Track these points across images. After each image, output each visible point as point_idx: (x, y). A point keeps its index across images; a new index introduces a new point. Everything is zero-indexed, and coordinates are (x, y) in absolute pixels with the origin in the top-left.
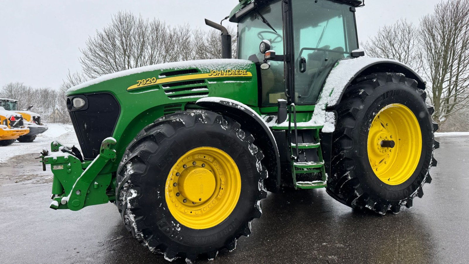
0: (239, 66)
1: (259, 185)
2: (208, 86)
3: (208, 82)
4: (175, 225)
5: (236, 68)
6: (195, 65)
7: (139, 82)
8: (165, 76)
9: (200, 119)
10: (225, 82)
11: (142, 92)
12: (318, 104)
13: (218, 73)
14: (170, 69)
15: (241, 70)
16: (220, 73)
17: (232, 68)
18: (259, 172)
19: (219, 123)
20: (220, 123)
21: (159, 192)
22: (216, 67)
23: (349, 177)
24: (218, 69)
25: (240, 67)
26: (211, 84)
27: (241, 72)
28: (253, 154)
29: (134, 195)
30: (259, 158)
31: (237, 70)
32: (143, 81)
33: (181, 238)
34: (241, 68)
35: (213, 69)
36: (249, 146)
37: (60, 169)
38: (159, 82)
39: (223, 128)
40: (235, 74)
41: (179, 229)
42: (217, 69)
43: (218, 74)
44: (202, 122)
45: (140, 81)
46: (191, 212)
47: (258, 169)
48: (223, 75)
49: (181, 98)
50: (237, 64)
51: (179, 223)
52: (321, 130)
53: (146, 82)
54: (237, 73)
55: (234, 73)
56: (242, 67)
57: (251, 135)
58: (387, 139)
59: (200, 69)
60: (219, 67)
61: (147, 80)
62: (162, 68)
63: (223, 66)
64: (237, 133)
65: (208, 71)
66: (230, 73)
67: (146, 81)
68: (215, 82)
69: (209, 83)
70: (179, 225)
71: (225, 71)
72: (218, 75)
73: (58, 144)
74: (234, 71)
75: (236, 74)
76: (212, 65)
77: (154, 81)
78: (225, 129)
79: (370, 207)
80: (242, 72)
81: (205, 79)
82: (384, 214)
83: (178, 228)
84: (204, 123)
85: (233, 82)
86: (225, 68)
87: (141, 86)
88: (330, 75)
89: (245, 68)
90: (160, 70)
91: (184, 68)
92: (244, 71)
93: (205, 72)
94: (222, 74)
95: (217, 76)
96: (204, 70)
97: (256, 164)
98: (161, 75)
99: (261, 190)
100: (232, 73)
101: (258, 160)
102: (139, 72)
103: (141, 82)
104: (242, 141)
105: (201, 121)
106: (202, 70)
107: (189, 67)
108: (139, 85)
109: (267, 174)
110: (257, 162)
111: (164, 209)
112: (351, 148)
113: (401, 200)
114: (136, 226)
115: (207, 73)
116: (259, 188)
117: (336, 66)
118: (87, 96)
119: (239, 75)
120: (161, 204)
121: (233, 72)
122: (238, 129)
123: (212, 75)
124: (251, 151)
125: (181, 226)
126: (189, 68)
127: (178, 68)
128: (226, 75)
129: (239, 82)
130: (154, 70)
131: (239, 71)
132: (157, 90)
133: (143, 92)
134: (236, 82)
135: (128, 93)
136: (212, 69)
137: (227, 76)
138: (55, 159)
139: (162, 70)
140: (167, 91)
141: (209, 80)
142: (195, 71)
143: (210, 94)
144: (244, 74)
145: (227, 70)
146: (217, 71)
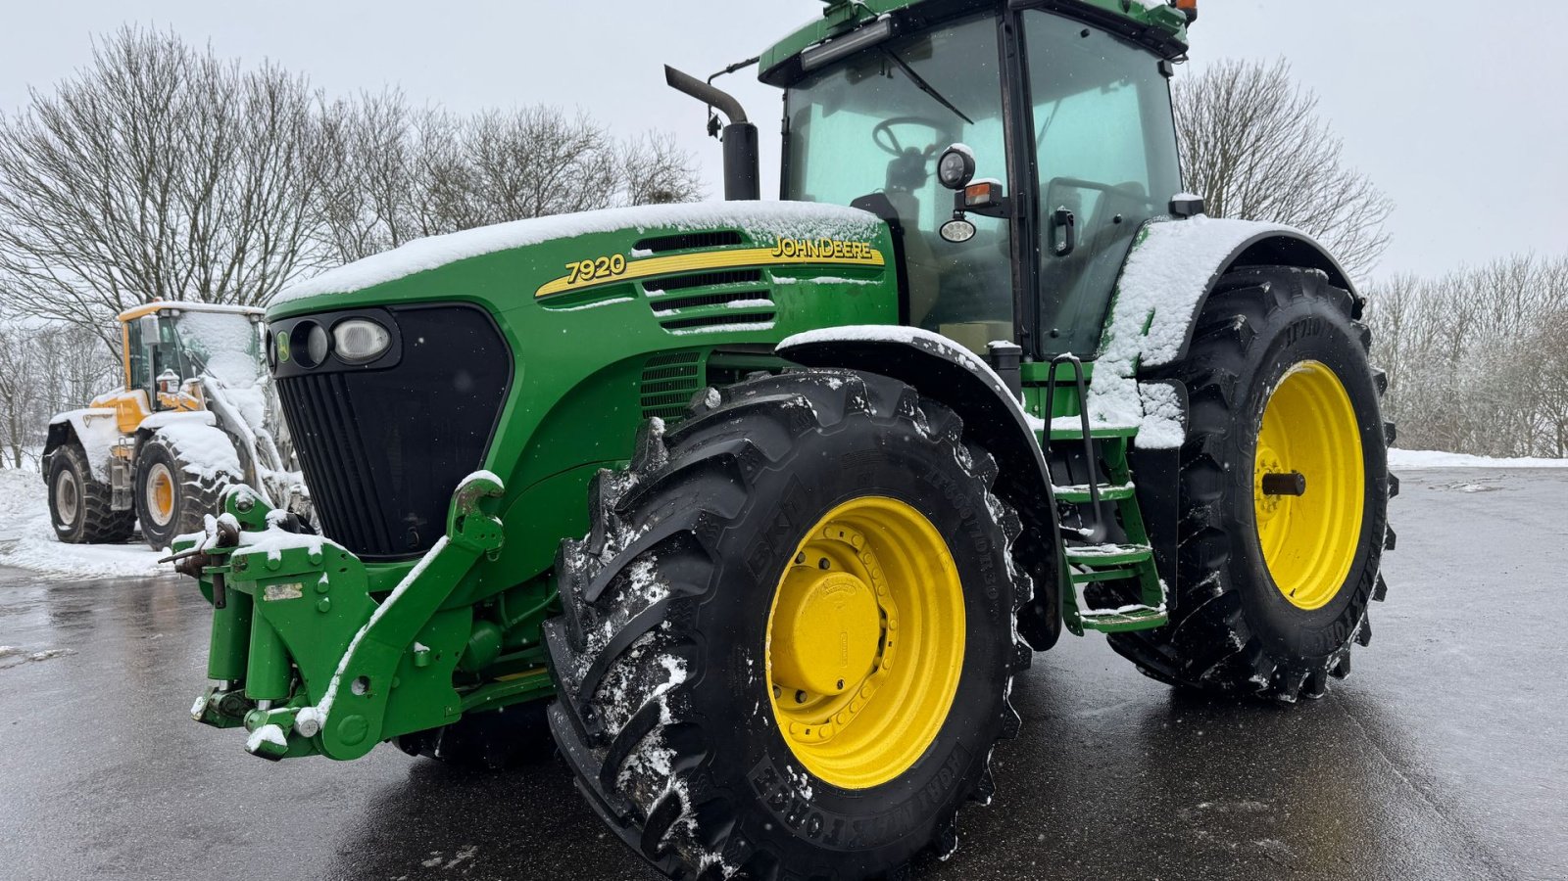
0: (849, 227)
1: (1014, 624)
2: (772, 293)
3: (774, 277)
4: (795, 777)
5: (842, 234)
6: (733, 218)
7: (573, 268)
8: (648, 252)
9: (859, 399)
10: (819, 280)
11: (582, 307)
12: (1101, 358)
13: (797, 248)
14: (665, 226)
15: (855, 241)
16: (802, 248)
17: (833, 235)
18: (1011, 579)
19: (908, 414)
20: (912, 413)
21: (752, 663)
22: (792, 229)
23: (1220, 589)
24: (798, 235)
25: (853, 232)
26: (779, 286)
27: (857, 249)
28: (995, 519)
29: (678, 676)
30: (1009, 532)
31: (847, 243)
32: (586, 266)
33: (817, 825)
34: (855, 234)
35: (783, 235)
36: (986, 493)
37: (289, 597)
38: (635, 270)
39: (919, 430)
40: (841, 254)
41: (809, 794)
42: (793, 235)
43: (797, 253)
45: (576, 265)
46: (808, 732)
48: (811, 256)
49: (698, 331)
50: (844, 223)
51: (805, 771)
52: (1131, 440)
53: (595, 271)
54: (847, 252)
55: (838, 251)
56: (857, 231)
57: (990, 454)
59: (748, 231)
60: (799, 227)
61: (597, 263)
62: (642, 223)
63: (810, 227)
64: (954, 449)
65: (771, 241)
66: (829, 251)
67: (596, 267)
68: (792, 280)
69: (777, 280)
71: (816, 243)
72: (799, 256)
73: (254, 500)
74: (838, 246)
75: (844, 257)
76: (780, 221)
77: (618, 266)
79: (1264, 680)
80: (859, 250)
81: (763, 268)
82: (1294, 701)
83: (805, 789)
84: (870, 412)
85: (838, 280)
86: (814, 231)
87: (580, 283)
88: (1128, 268)
89: (865, 236)
90: (635, 228)
91: (705, 227)
92: (864, 244)
93: (763, 242)
94: (809, 254)
95: (795, 259)
96: (759, 236)
97: (1003, 554)
98: (640, 246)
99: (1018, 642)
100: (833, 252)
101: (1007, 540)
102: (575, 235)
103: (579, 271)
104: (968, 474)
105: (862, 407)
106: (754, 237)
107: (718, 224)
108: (573, 282)
109: (1032, 586)
110: (1006, 546)
111: (765, 722)
113: (1329, 653)
114: (687, 790)
115: (768, 245)
116: (1012, 635)
117: (1141, 242)
118: (394, 315)
119: (853, 257)
120: (757, 704)
121: (836, 249)
123: (783, 256)
124: (991, 511)
125: (814, 782)
126: (718, 227)
127: (689, 227)
128: (818, 256)
129: (853, 284)
130: (617, 228)
131: (850, 244)
132: (627, 302)
133: (588, 306)
134: (845, 280)
135: (539, 306)
136: (780, 235)
137: (822, 260)
138: (275, 560)
139: (641, 231)
140: (658, 305)
141: (781, 270)
142: (733, 238)
143: (780, 319)
144: (863, 258)
145: (820, 241)
146: (796, 241)
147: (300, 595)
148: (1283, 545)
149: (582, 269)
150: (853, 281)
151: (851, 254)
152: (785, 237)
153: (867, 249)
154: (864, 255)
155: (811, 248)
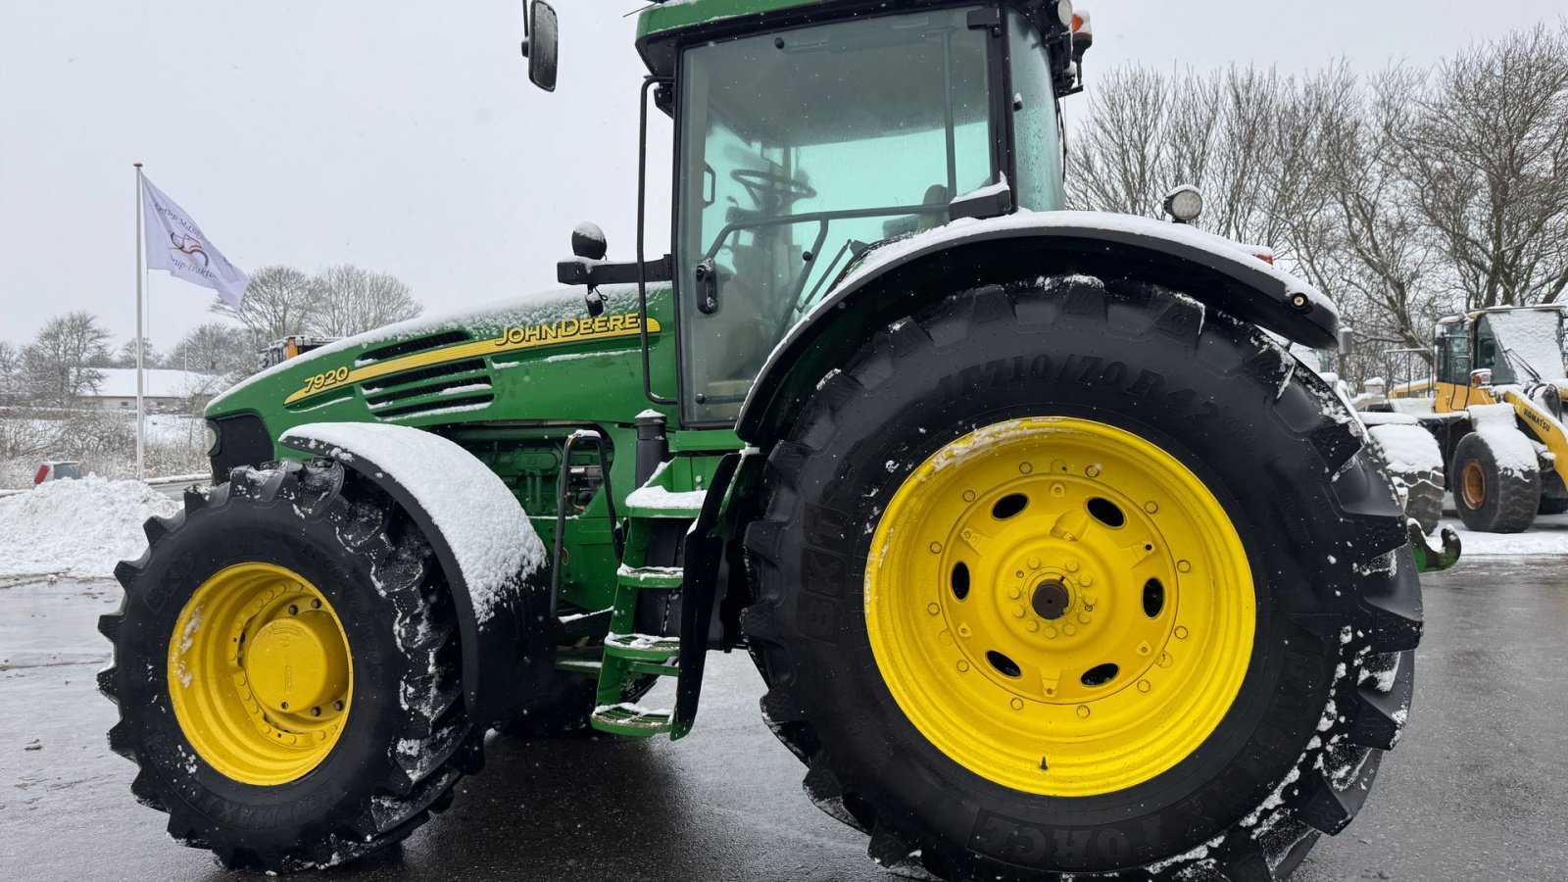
1: (405, 691)
2: (491, 377)
3: (493, 364)
4: (184, 754)
6: (455, 321)
8: (370, 361)
9: (240, 487)
10: (550, 359)
11: (314, 408)
13: (528, 333)
14: (386, 339)
15: (613, 314)
16: (534, 333)
17: (580, 314)
18: (403, 650)
19: (288, 498)
20: (294, 498)
21: (150, 667)
22: (524, 318)
24: (531, 322)
25: (612, 307)
26: (499, 371)
27: (615, 323)
28: (383, 593)
30: (403, 607)
33: (194, 793)
34: (616, 308)
35: (509, 326)
36: (373, 569)
38: (355, 376)
39: (297, 511)
40: (591, 331)
41: (193, 770)
42: (524, 324)
43: (527, 338)
44: (248, 493)
47: (399, 641)
48: (546, 338)
49: (407, 417)
51: (195, 752)
54: (600, 327)
55: (585, 329)
56: (621, 304)
59: (469, 329)
60: (533, 316)
62: (368, 340)
63: (549, 312)
64: (337, 529)
65: (495, 333)
66: (571, 330)
67: (326, 378)
68: (514, 364)
69: (496, 366)
70: (193, 757)
71: (554, 326)
72: (529, 340)
74: (587, 323)
75: (593, 332)
76: (509, 313)
78: (303, 517)
81: (484, 357)
83: (191, 765)
84: (252, 496)
85: (577, 356)
86: (553, 316)
87: (313, 391)
89: (631, 308)
90: (361, 345)
91: (424, 333)
93: (486, 335)
94: (543, 337)
95: (524, 344)
96: (481, 331)
97: (392, 625)
98: (364, 357)
99: (411, 709)
100: (579, 330)
101: (400, 615)
103: (313, 383)
104: (353, 551)
106: (474, 332)
107: (438, 328)
109: (432, 660)
110: (398, 619)
111: (163, 709)
115: (491, 337)
116: (402, 701)
118: (219, 423)
120: (156, 697)
121: (582, 326)
122: (339, 518)
123: (509, 343)
124: (379, 585)
125: (200, 762)
126: (437, 331)
127: (407, 336)
129: (601, 356)
130: (347, 347)
131: (606, 318)
132: (347, 401)
133: (318, 407)
134: (591, 354)
135: (287, 411)
136: (507, 326)
137: (560, 339)
139: (365, 346)
140: (373, 400)
141: (499, 357)
142: (458, 336)
143: (498, 399)
144: (625, 329)
145: (560, 323)
146: (527, 329)
150: (603, 353)
151: (606, 329)
152: (512, 328)
153: (634, 320)
154: (628, 326)
155: (546, 332)
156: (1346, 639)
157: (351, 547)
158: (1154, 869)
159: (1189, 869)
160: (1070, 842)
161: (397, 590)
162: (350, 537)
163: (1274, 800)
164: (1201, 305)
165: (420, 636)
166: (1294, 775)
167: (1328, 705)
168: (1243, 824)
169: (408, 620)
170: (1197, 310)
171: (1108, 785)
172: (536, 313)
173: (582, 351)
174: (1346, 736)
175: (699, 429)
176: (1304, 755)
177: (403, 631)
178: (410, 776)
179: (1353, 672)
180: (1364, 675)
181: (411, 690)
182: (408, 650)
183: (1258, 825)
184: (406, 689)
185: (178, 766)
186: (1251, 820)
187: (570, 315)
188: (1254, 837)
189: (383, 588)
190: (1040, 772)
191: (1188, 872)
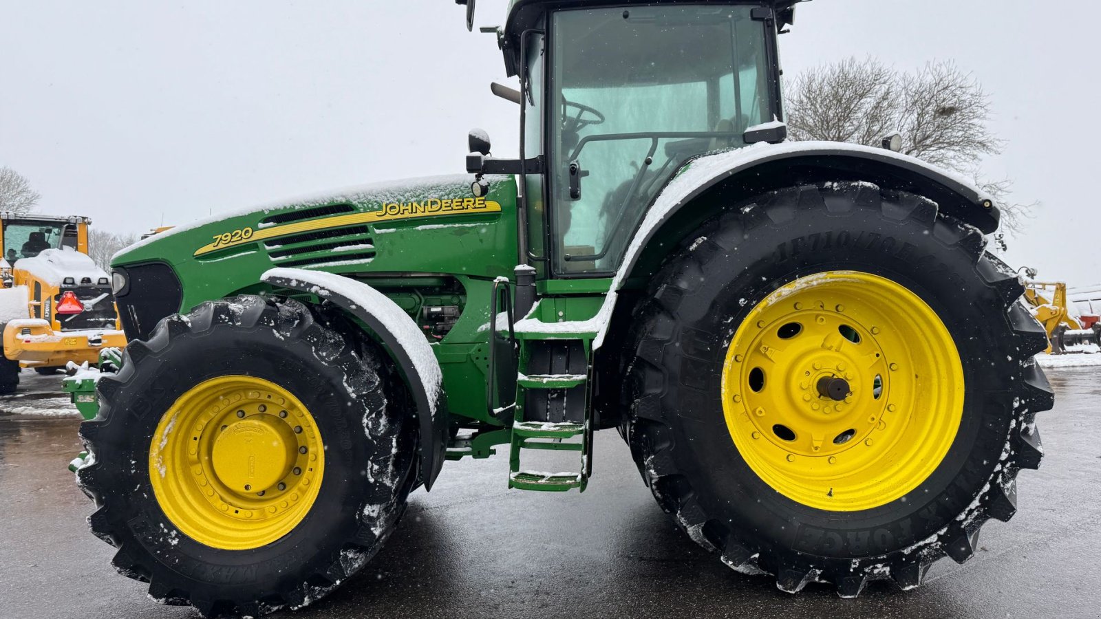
0: (462, 188)
1: (371, 469)
2: (374, 239)
3: (375, 230)
4: (166, 531)
5: (452, 194)
6: (343, 196)
7: (217, 238)
8: (271, 224)
9: (223, 316)
10: (420, 228)
11: (222, 259)
13: (402, 208)
14: (285, 208)
15: (467, 198)
16: (407, 208)
17: (442, 196)
18: (370, 438)
19: (268, 325)
20: (273, 324)
21: (133, 462)
22: (399, 197)
23: (653, 473)
24: (404, 200)
25: (466, 192)
26: (380, 235)
27: (469, 203)
28: (353, 396)
29: (91, 462)
30: (370, 405)
31: (457, 200)
32: (226, 236)
33: (177, 560)
35: (388, 202)
36: (345, 377)
37: (88, 401)
38: (258, 235)
39: (277, 335)
40: (450, 208)
41: (175, 542)
42: (399, 201)
43: (402, 212)
44: (229, 321)
45: (219, 236)
47: (367, 431)
48: (416, 212)
50: (457, 186)
51: (174, 528)
53: (231, 239)
54: (457, 206)
55: (446, 207)
58: (843, 374)
59: (355, 203)
60: (406, 195)
61: (233, 234)
62: (267, 207)
63: (418, 193)
64: (313, 348)
65: (376, 207)
66: (435, 207)
67: (232, 236)
68: (392, 230)
69: (378, 231)
70: (175, 532)
71: (422, 204)
72: (403, 214)
74: (447, 203)
75: (452, 209)
76: (387, 193)
77: (247, 234)
78: (283, 339)
80: (471, 204)
81: (367, 224)
82: (794, 592)
83: (174, 539)
84: (234, 324)
85: (441, 226)
86: (422, 196)
87: (221, 246)
90: (263, 211)
91: (317, 204)
92: (478, 199)
93: (369, 208)
94: (414, 211)
95: (399, 216)
96: (365, 205)
97: (362, 419)
98: (266, 220)
99: (376, 481)
100: (441, 207)
101: (368, 411)
102: (220, 220)
103: (221, 239)
104: (326, 364)
105: (226, 321)
106: (359, 206)
107: (329, 201)
108: (217, 245)
109: (394, 444)
111: (145, 496)
112: (661, 393)
113: (856, 557)
115: (372, 210)
116: (369, 476)
118: (129, 270)
119: (463, 209)
120: (138, 486)
121: (444, 205)
122: (315, 339)
123: (387, 215)
124: (350, 390)
125: (180, 535)
126: (329, 203)
127: (304, 206)
128: (424, 212)
129: (459, 227)
130: (250, 213)
131: (461, 200)
132: (252, 254)
133: (225, 258)
134: (450, 225)
135: (196, 261)
136: (385, 202)
137: (427, 214)
138: (78, 384)
139: (266, 213)
140: (275, 254)
141: (379, 225)
142: (345, 208)
143: (379, 256)
144: (475, 208)
145: (427, 202)
146: (401, 205)
147: (93, 401)
148: (894, 446)
149: (223, 238)
150: (460, 225)
151: (461, 207)
152: (390, 203)
153: (482, 202)
154: (478, 206)
155: (416, 208)
156: (1016, 405)
157: (326, 361)
158: (907, 551)
159: (926, 549)
160: (858, 539)
161: (364, 393)
162: (324, 354)
163: (976, 503)
164: (936, 204)
165: (382, 427)
166: (987, 487)
167: (1006, 445)
168: (958, 519)
169: (374, 415)
170: (935, 207)
171: (876, 502)
172: (408, 194)
173: (444, 223)
174: (1014, 462)
175: (566, 278)
176: (992, 475)
177: (370, 423)
178: (374, 532)
179: (1019, 424)
180: (1024, 426)
181: (376, 467)
182: (374, 437)
183: (966, 519)
184: (372, 466)
185: (161, 540)
186: (963, 516)
187: (434, 196)
188: (963, 527)
189: (353, 392)
190: (829, 497)
191: (925, 551)
